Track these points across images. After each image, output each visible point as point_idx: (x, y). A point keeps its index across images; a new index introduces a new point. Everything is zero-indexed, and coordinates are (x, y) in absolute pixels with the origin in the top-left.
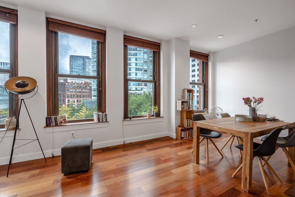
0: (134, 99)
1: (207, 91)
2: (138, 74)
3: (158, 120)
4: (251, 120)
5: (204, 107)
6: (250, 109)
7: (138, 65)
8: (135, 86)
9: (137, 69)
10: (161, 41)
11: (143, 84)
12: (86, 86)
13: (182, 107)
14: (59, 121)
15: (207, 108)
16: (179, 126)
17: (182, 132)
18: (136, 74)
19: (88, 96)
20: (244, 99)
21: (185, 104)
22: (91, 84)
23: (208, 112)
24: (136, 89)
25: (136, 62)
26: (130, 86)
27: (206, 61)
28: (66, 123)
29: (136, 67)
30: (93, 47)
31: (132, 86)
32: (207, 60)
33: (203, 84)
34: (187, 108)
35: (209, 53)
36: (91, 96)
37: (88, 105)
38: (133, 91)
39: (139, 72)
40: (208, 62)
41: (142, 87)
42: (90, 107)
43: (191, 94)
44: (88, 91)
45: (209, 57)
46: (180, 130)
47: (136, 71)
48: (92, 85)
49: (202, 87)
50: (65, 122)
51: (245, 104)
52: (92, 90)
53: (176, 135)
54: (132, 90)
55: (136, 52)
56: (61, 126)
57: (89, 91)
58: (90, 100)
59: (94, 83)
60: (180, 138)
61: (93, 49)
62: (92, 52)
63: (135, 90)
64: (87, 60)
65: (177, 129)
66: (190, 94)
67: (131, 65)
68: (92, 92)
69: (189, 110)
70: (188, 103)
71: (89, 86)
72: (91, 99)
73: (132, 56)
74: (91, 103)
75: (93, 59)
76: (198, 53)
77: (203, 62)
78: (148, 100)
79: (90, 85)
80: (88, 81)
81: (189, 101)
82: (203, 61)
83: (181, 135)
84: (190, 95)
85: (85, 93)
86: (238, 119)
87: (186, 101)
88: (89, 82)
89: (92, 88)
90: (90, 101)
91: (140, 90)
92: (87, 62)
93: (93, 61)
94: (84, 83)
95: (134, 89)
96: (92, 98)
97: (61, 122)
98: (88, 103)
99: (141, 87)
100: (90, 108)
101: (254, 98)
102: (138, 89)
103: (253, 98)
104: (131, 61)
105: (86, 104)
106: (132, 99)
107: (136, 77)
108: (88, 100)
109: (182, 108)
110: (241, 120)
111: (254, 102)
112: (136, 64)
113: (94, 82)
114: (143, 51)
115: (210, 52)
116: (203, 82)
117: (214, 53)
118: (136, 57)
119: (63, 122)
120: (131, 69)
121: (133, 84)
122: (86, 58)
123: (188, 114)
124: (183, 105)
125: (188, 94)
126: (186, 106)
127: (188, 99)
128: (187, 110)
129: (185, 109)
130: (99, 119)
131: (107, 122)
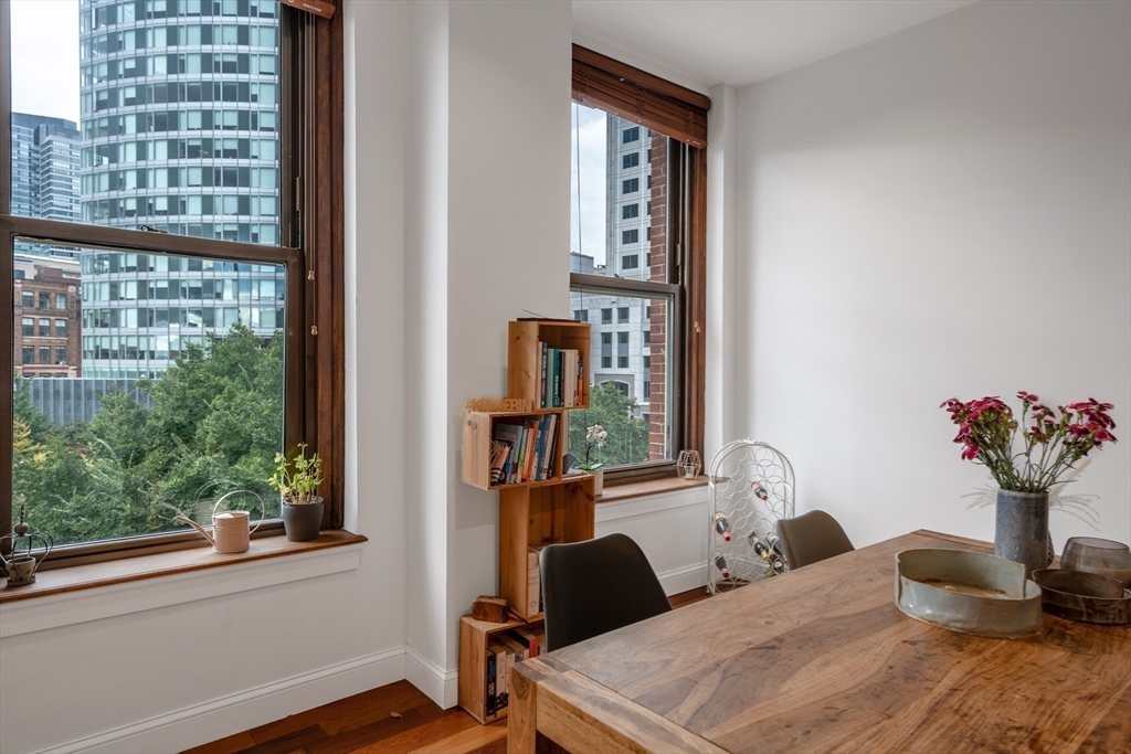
1: (701, 337)
3: (327, 560)
4: (1034, 619)
5: (681, 443)
6: (1001, 497)
12: (44, 296)
13: (494, 458)
15: (700, 448)
16: (480, 610)
17: (501, 655)
19: (61, 351)
20: (958, 410)
21: (525, 437)
22: (77, 284)
23: (702, 473)
27: (695, 143)
30: (92, 66)
32: (703, 134)
33: (675, 288)
34: (540, 470)
35: (711, 88)
36: (79, 353)
37: (55, 410)
40: (704, 151)
42: (67, 418)
43: (571, 356)
44: (58, 324)
45: (712, 117)
46: (481, 643)
48: (87, 291)
49: (668, 308)
51: (969, 455)
52: (85, 315)
53: (455, 675)
57: (63, 324)
58: (72, 376)
59: (98, 278)
60: (481, 706)
61: (91, 77)
62: (84, 94)
64: (60, 144)
65: (466, 632)
66: (560, 359)
68: (85, 332)
69: (555, 481)
70: (543, 428)
71: (64, 295)
72: (79, 371)
74: (78, 397)
75: (92, 133)
76: (639, 80)
77: (675, 144)
79: (72, 289)
80: (64, 268)
81: (559, 416)
82: (678, 136)
83: (491, 678)
84: (560, 370)
85: (42, 334)
86: (921, 604)
87: (529, 411)
88: (69, 273)
89: (84, 304)
90: (67, 383)
92: (55, 152)
93: (89, 150)
94: (37, 279)
96: (87, 363)
98: (57, 393)
100: (72, 428)
101: (1028, 399)
103: (1027, 403)
105: (41, 401)
108: (58, 375)
109: (493, 469)
110: (948, 615)
111: (1027, 435)
113: (97, 272)
115: (719, 86)
116: (674, 279)
117: (741, 92)
122: (51, 126)
123: (553, 509)
124: (507, 449)
125: (547, 359)
126: (528, 454)
127: (544, 398)
128: (538, 478)
129: (525, 473)
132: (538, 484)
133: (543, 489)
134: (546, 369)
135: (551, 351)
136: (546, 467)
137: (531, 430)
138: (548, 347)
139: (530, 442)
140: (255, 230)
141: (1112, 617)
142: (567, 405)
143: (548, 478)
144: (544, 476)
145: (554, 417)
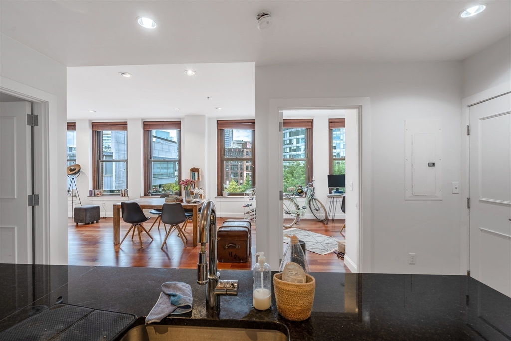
10: (180, 119)
14: (96, 193)
43: (196, 173)
56: (97, 196)
119: (99, 194)
130: (122, 194)
131: (128, 196)
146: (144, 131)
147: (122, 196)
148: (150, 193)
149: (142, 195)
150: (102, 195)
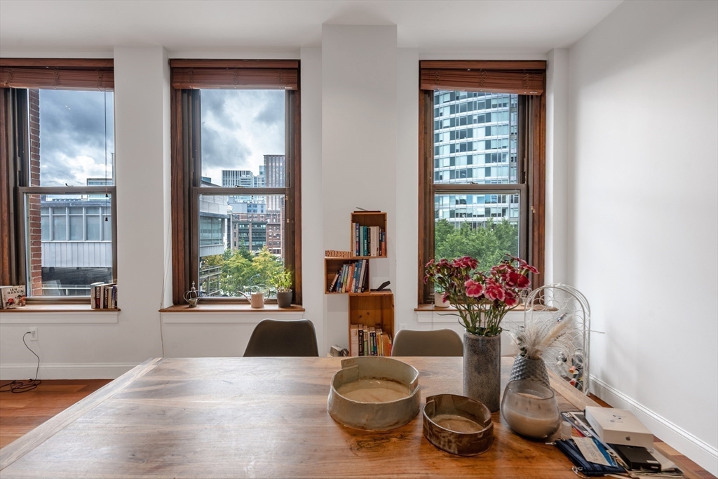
0: (457, 241)
2: (493, 171)
7: (493, 144)
8: (483, 205)
9: (489, 158)
11: (508, 197)
14: (5, 299)
18: (488, 172)
21: (347, 270)
24: (488, 211)
25: (488, 138)
26: (471, 205)
27: (538, 93)
28: (22, 305)
29: (488, 151)
31: (474, 205)
33: (524, 186)
38: (479, 216)
39: (495, 164)
41: (506, 205)
43: (374, 231)
45: (548, 72)
47: (486, 162)
50: (20, 302)
54: (475, 216)
55: (488, 110)
56: (9, 310)
63: (484, 214)
66: (367, 231)
67: (474, 148)
69: (365, 294)
70: (358, 266)
73: (475, 123)
78: (502, 243)
82: (524, 92)
84: (367, 237)
87: (349, 258)
91: (499, 215)
95: (482, 212)
97: (11, 302)
99: (502, 205)
102: (493, 211)
104: (472, 137)
106: (452, 240)
107: (488, 178)
112: (488, 145)
114: (508, 105)
117: (570, 48)
118: (488, 124)
119: (17, 301)
120: (474, 159)
121: (478, 198)
123: (382, 309)
124: (337, 276)
125: (359, 232)
126: (349, 279)
127: (359, 251)
128: (355, 292)
129: (347, 288)
130: (97, 300)
131: (116, 309)
132: (356, 294)
133: (357, 297)
134: (359, 237)
135: (362, 228)
136: (360, 286)
137: (351, 267)
138: (360, 225)
139: (350, 273)
140: (441, 174)
141: (442, 443)
142: (372, 255)
143: (362, 292)
144: (359, 291)
145: (364, 262)
146: (174, 92)
147: (97, 307)
148: (193, 296)
149: (168, 302)
150: (29, 302)
